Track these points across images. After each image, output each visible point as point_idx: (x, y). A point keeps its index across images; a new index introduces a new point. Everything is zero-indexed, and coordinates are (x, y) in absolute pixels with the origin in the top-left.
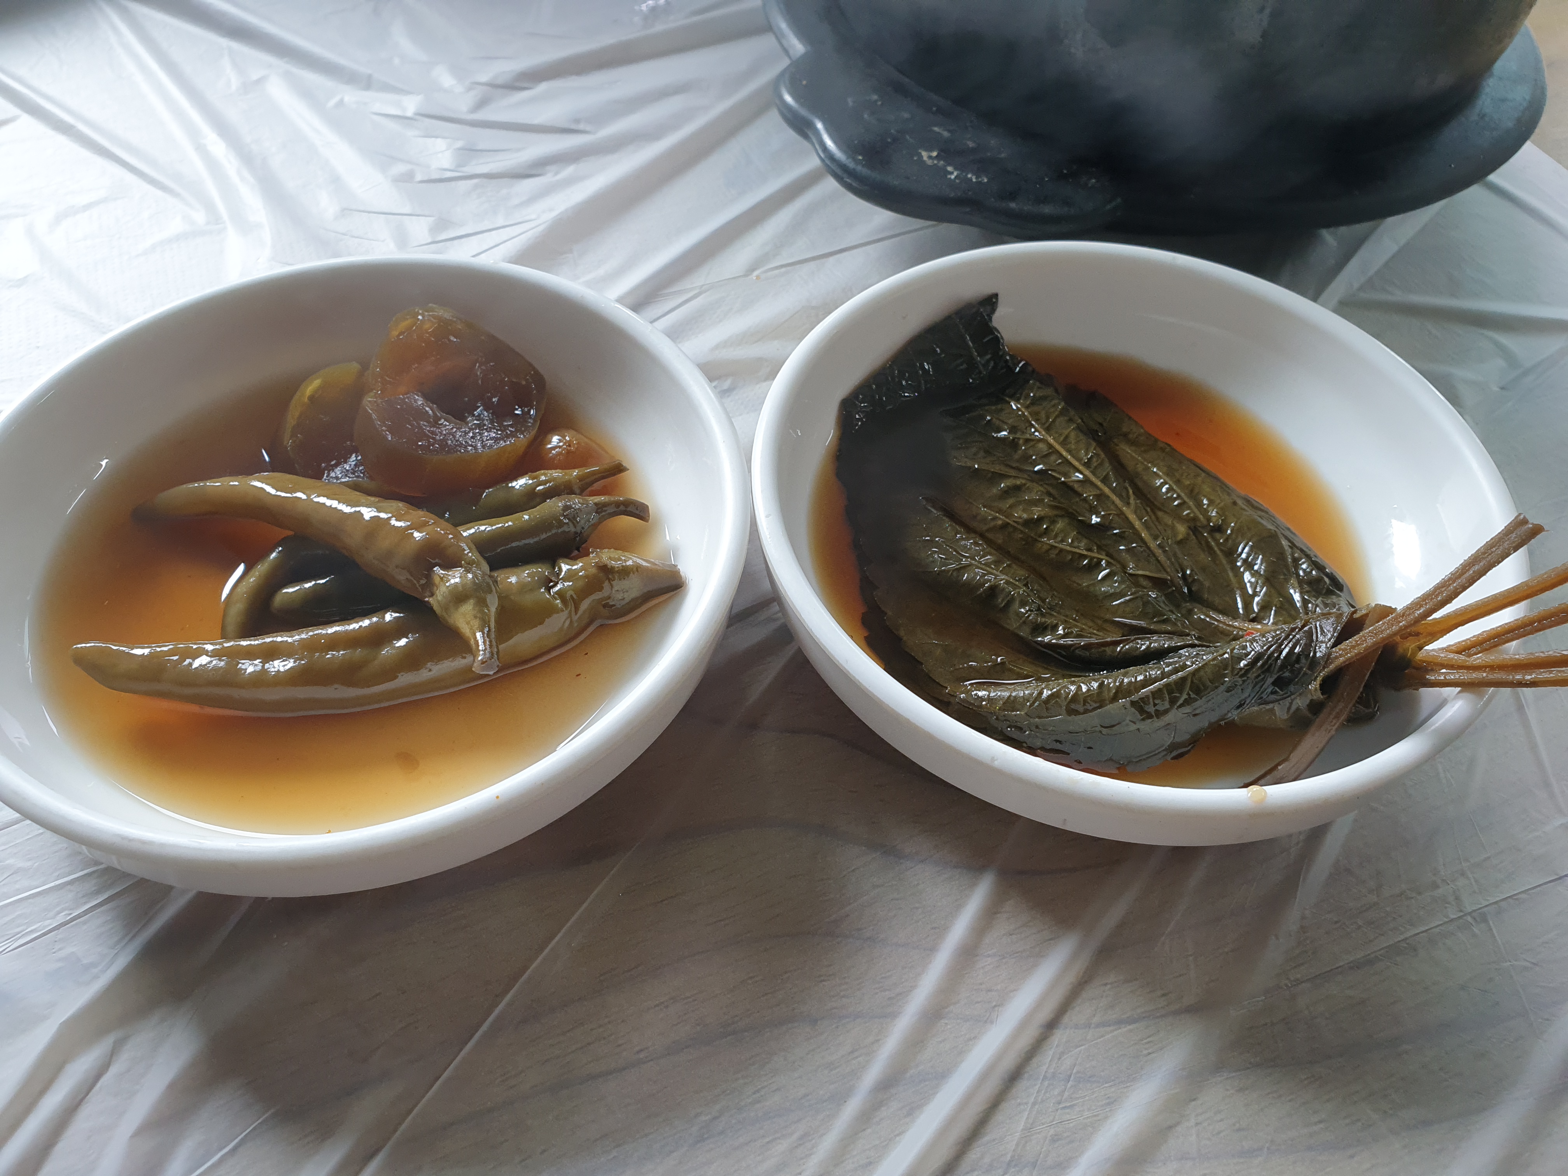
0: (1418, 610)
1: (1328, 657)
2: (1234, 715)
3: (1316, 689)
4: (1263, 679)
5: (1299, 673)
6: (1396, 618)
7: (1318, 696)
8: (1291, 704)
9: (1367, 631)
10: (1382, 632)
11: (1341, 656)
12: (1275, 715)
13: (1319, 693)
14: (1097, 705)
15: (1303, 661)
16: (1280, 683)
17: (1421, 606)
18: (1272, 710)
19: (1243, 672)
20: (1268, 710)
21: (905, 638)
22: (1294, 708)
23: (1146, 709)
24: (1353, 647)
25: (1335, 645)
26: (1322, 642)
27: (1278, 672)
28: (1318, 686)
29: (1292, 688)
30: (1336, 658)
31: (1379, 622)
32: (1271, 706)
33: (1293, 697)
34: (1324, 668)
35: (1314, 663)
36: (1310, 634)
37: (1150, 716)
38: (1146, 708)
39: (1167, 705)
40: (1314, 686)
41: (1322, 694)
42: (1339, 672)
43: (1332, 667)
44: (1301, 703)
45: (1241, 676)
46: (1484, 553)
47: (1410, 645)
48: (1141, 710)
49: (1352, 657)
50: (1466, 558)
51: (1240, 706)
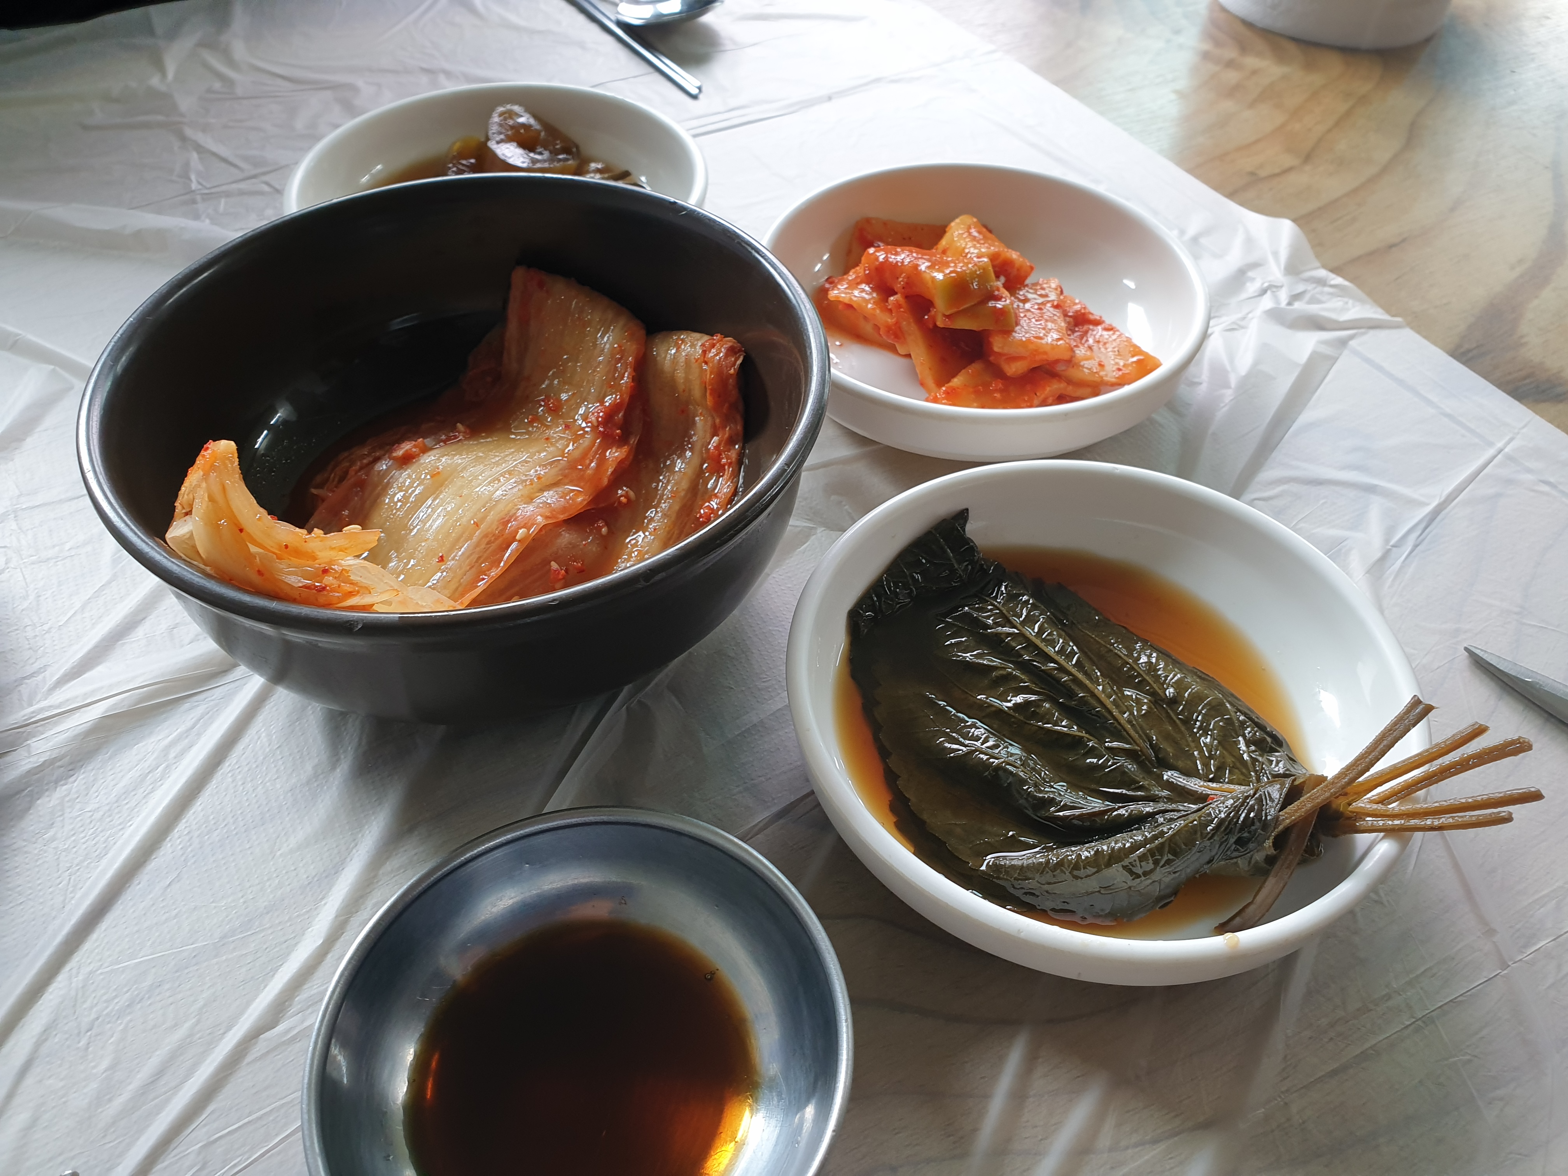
0: (1343, 779)
1: (1276, 819)
2: (1207, 869)
3: (1269, 846)
4: (1227, 839)
5: (1255, 834)
6: (1327, 786)
7: (1272, 851)
8: (1251, 858)
9: (1305, 797)
10: (1317, 798)
11: (1287, 818)
12: (1238, 867)
13: (1272, 849)
14: (1095, 870)
15: (1258, 824)
16: (1240, 842)
17: (1346, 775)
18: (1236, 863)
19: (1210, 835)
20: (1233, 863)
21: (928, 821)
22: (1253, 861)
23: (1134, 871)
24: (1296, 811)
25: (1281, 810)
26: (1271, 807)
27: (1239, 833)
28: (1271, 844)
29: (1251, 846)
30: (1283, 820)
31: (1313, 789)
32: (1235, 860)
33: (1252, 853)
34: (1275, 829)
35: (1265, 825)
36: (1260, 801)
37: (1138, 876)
38: (1134, 869)
39: (1151, 866)
40: (1269, 843)
41: (1275, 850)
42: (1288, 830)
43: (1281, 827)
44: (1259, 857)
45: (1209, 839)
46: (1390, 730)
47: (1340, 804)
48: (1131, 872)
49: (1295, 819)
50: (1377, 734)
51: (1210, 861)
